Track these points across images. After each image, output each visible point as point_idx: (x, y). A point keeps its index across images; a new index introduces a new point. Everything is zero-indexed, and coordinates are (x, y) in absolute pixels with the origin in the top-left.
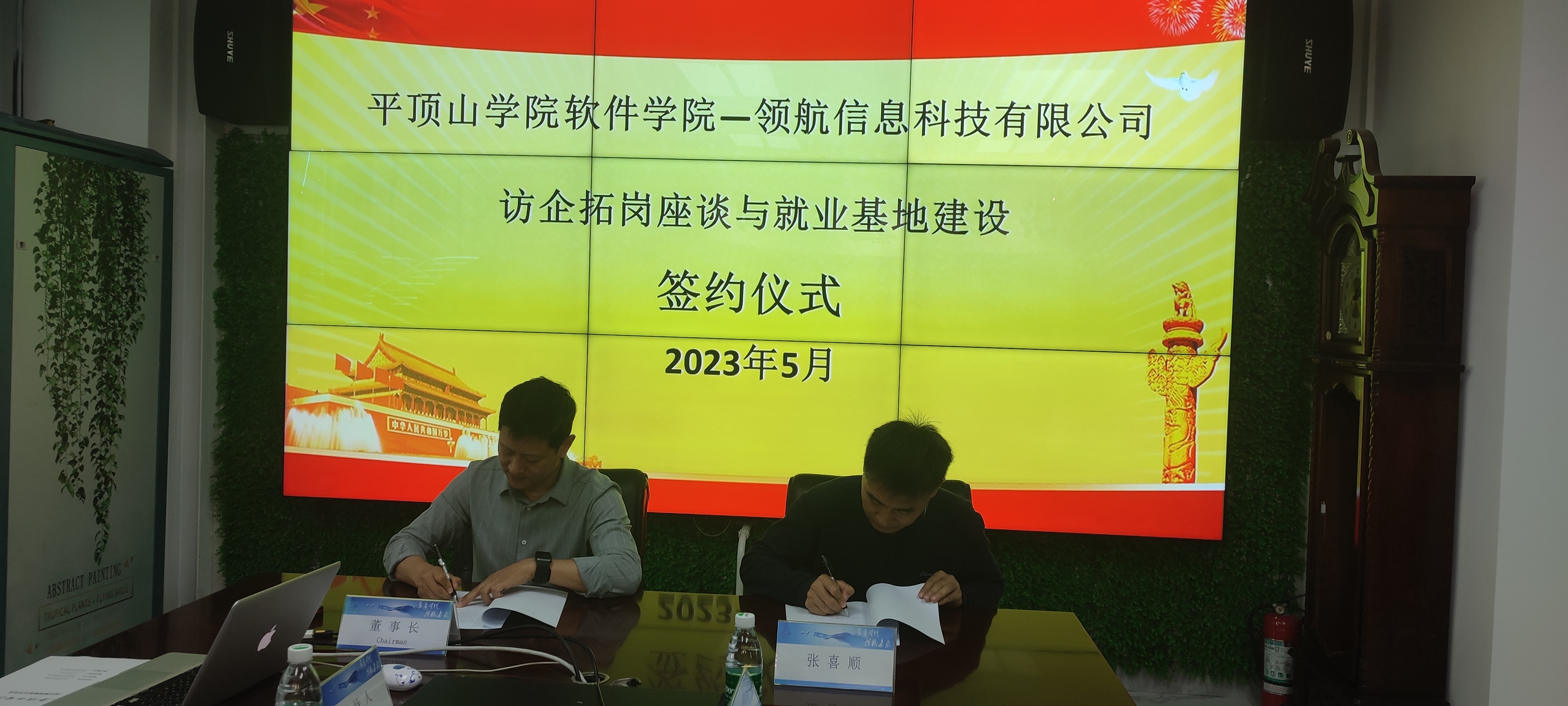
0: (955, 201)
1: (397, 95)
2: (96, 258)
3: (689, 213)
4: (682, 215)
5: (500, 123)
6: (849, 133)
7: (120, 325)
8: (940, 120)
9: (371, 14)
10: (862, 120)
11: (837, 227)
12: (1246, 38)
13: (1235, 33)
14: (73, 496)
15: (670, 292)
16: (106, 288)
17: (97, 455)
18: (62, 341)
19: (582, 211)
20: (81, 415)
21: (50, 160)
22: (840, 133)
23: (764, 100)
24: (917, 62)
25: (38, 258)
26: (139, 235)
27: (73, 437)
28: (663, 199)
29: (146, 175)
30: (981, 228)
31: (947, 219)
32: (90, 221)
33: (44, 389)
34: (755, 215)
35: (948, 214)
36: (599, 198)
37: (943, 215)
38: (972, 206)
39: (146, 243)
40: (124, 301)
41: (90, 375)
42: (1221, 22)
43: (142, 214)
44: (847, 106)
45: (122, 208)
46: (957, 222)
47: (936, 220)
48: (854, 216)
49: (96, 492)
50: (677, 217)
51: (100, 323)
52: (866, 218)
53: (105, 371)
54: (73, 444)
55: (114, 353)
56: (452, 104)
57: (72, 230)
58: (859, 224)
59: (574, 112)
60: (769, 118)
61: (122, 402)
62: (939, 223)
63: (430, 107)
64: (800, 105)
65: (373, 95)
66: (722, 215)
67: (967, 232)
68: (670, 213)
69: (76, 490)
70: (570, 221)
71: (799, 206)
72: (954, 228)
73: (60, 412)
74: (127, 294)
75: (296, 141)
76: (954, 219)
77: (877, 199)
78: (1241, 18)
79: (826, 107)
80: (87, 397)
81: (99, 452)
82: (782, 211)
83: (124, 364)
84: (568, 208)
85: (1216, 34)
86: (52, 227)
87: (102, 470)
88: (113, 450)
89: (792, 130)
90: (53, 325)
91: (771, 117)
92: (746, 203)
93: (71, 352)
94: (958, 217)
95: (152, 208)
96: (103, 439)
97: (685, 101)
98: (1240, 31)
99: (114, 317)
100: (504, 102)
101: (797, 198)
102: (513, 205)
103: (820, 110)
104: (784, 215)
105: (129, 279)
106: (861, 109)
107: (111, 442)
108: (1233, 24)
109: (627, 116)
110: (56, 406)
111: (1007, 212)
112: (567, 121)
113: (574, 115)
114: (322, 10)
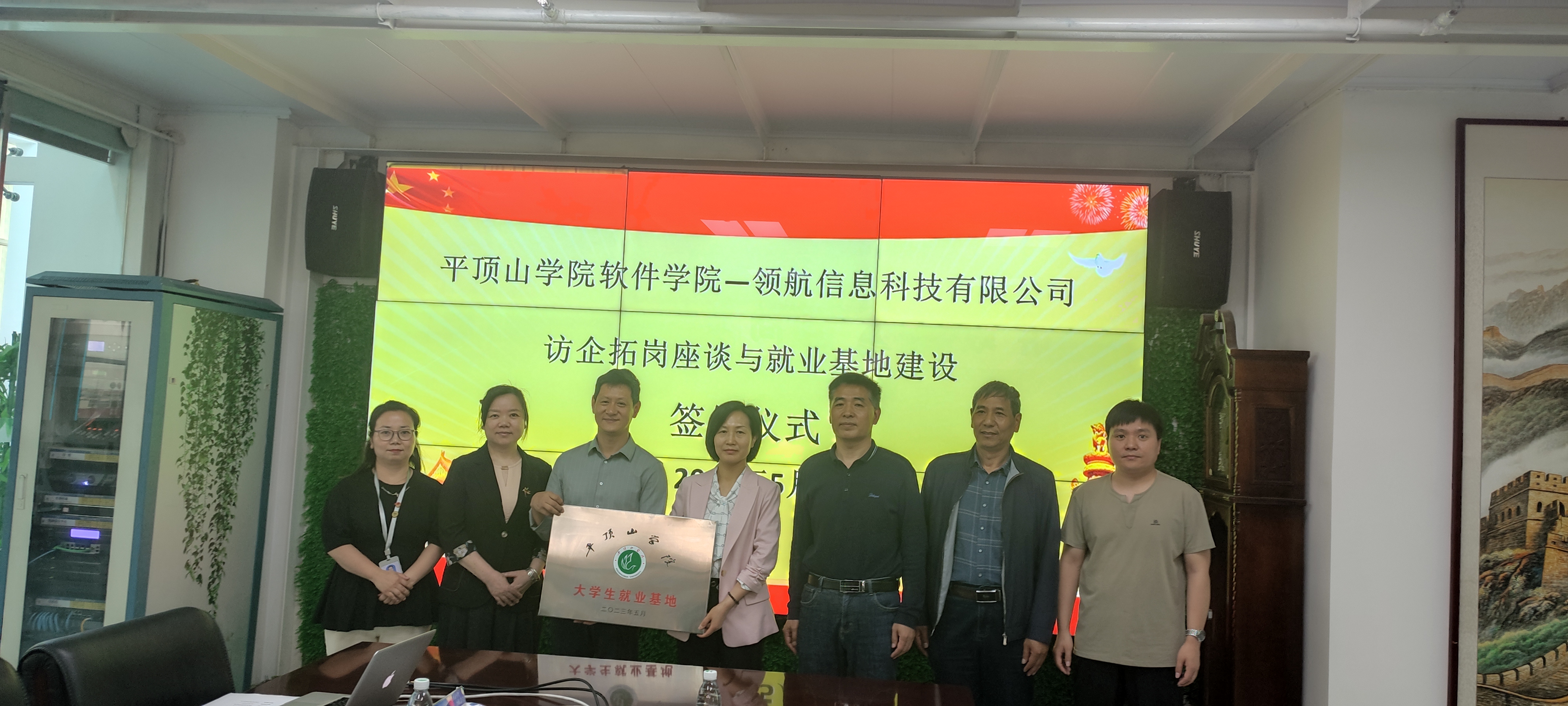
0: (913, 352)
1: (465, 257)
2: (224, 389)
3: (698, 357)
4: (692, 359)
5: (547, 282)
6: (828, 296)
7: (237, 442)
8: (901, 288)
9: (448, 193)
10: (839, 286)
11: (817, 371)
12: (1148, 228)
13: (1139, 224)
14: (194, 581)
15: (680, 421)
16: (229, 413)
17: (213, 548)
18: (195, 455)
19: (611, 355)
20: (204, 515)
21: (197, 313)
22: (821, 296)
23: (760, 269)
24: (884, 242)
25: (183, 390)
26: (256, 369)
27: (197, 532)
28: (677, 346)
29: (264, 321)
30: (934, 375)
31: (907, 367)
32: (221, 359)
33: (180, 493)
34: (751, 360)
35: (907, 363)
36: (625, 344)
37: (904, 364)
38: (927, 357)
39: (260, 375)
40: (241, 422)
41: (213, 483)
42: (1128, 215)
43: (259, 352)
44: (827, 275)
45: (245, 348)
46: (915, 370)
47: (898, 368)
48: (831, 362)
49: (210, 578)
50: (688, 360)
51: (223, 441)
52: (841, 365)
53: (224, 479)
54: (197, 538)
55: (232, 465)
56: (508, 266)
57: (208, 367)
58: (835, 369)
59: (608, 275)
60: (764, 283)
61: (234, 505)
62: (901, 370)
63: (491, 268)
64: (789, 273)
65: (445, 257)
66: (724, 359)
67: (923, 378)
68: (682, 357)
69: (196, 576)
70: (601, 362)
71: (787, 354)
72: (912, 375)
73: (189, 512)
74: (243, 416)
75: (383, 293)
76: (912, 367)
77: (850, 350)
78: (1144, 212)
79: (810, 275)
80: (210, 500)
81: (214, 545)
82: (773, 357)
83: (238, 473)
84: (600, 351)
85: (1125, 224)
86: (195, 366)
87: (216, 560)
88: (225, 544)
89: (782, 293)
90: (189, 443)
91: (766, 282)
92: (744, 350)
93: (201, 464)
94: (915, 365)
95: (266, 348)
96: (219, 535)
97: (697, 268)
98: (1144, 222)
99: (234, 435)
100: (551, 265)
101: (785, 347)
102: (555, 348)
103: (805, 278)
104: (775, 360)
105: (246, 404)
106: (838, 277)
107: (224, 537)
108: (1138, 216)
109: (650, 279)
110: (187, 508)
111: (956, 363)
112: (601, 282)
113: (608, 277)
114: (409, 190)
